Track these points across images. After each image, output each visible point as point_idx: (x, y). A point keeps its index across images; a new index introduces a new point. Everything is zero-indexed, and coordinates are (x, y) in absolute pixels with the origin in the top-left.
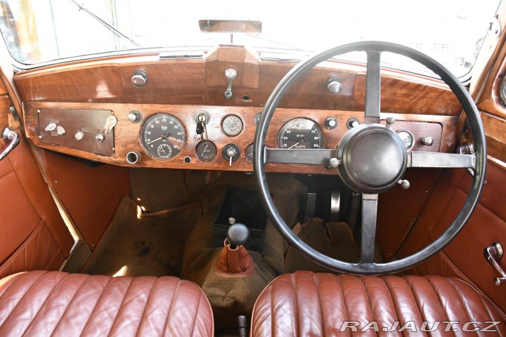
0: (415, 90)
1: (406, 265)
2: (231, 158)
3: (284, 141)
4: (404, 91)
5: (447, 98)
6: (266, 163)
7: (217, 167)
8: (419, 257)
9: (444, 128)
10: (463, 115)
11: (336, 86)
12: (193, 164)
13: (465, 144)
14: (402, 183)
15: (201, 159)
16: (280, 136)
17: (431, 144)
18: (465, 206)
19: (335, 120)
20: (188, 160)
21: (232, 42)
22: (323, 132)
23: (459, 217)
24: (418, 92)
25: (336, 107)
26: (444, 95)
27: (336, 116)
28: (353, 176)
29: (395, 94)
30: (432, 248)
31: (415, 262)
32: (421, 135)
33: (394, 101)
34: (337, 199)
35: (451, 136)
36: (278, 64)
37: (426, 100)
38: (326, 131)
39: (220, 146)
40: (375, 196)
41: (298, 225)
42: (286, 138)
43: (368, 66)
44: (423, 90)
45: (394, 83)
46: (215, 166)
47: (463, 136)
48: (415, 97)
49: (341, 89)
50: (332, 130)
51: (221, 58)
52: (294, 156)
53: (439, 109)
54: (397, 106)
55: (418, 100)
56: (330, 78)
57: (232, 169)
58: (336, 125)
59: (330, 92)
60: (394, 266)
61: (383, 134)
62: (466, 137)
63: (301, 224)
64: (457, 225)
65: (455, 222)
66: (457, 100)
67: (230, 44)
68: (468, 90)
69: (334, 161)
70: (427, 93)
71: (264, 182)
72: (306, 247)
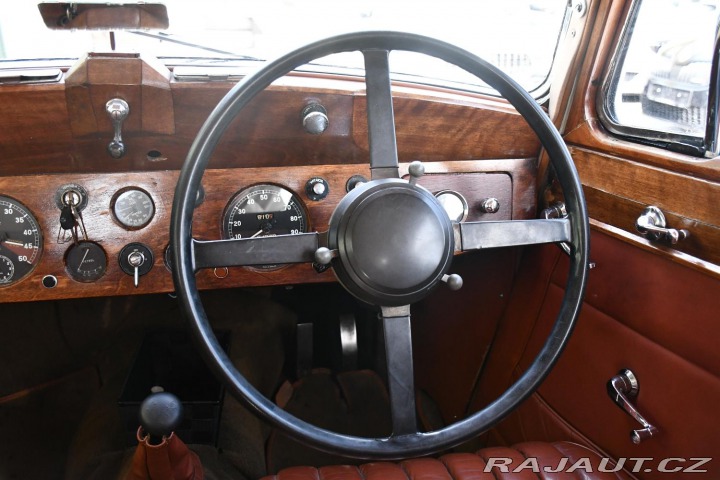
0: (457, 117)
1: (475, 429)
2: (136, 269)
3: (236, 230)
4: (439, 121)
5: (513, 127)
6: (198, 269)
7: (110, 290)
8: (496, 410)
9: (516, 182)
10: (544, 157)
11: (318, 119)
12: (61, 289)
13: (554, 204)
14: (449, 279)
15: (77, 277)
16: (227, 221)
17: (496, 210)
18: (564, 310)
19: (324, 183)
20: (49, 283)
21: (113, 47)
22: (304, 206)
23: (556, 329)
24: (462, 122)
25: (322, 160)
26: (508, 123)
27: (326, 174)
28: (362, 278)
29: (423, 127)
30: (516, 391)
31: (491, 420)
32: (478, 196)
33: (424, 141)
34: (350, 330)
35: (529, 194)
36: (208, 86)
37: (478, 134)
38: (309, 203)
39: (114, 248)
40: (405, 310)
41: (287, 385)
42: (238, 223)
43: (368, 80)
44: (471, 116)
45: (421, 107)
46: (108, 287)
47: (548, 192)
48: (460, 130)
49: (327, 125)
50: (321, 201)
51: (94, 79)
52: (248, 252)
53: (504, 148)
54: (429, 148)
55: (465, 135)
56: (305, 106)
57: (141, 291)
58: (326, 190)
59: (311, 133)
60: (453, 433)
61: (405, 195)
62: (554, 192)
63: (292, 382)
64: (555, 344)
65: (550, 340)
66: (530, 129)
67: (110, 51)
68: (547, 112)
69: (322, 253)
70: (480, 121)
71: (196, 304)
72: (289, 420)
